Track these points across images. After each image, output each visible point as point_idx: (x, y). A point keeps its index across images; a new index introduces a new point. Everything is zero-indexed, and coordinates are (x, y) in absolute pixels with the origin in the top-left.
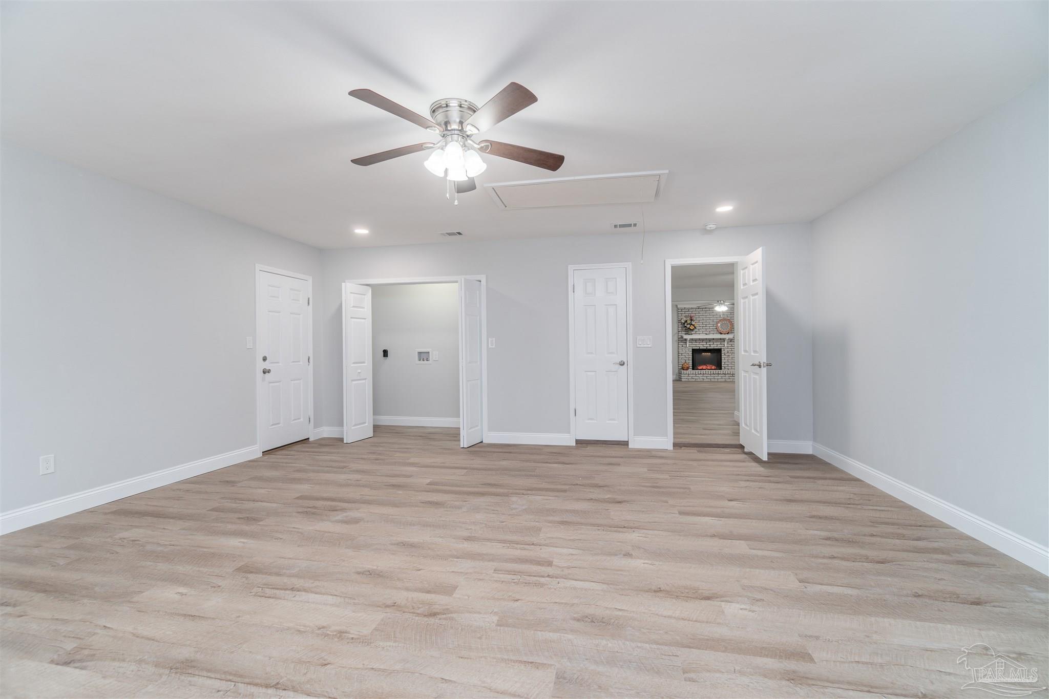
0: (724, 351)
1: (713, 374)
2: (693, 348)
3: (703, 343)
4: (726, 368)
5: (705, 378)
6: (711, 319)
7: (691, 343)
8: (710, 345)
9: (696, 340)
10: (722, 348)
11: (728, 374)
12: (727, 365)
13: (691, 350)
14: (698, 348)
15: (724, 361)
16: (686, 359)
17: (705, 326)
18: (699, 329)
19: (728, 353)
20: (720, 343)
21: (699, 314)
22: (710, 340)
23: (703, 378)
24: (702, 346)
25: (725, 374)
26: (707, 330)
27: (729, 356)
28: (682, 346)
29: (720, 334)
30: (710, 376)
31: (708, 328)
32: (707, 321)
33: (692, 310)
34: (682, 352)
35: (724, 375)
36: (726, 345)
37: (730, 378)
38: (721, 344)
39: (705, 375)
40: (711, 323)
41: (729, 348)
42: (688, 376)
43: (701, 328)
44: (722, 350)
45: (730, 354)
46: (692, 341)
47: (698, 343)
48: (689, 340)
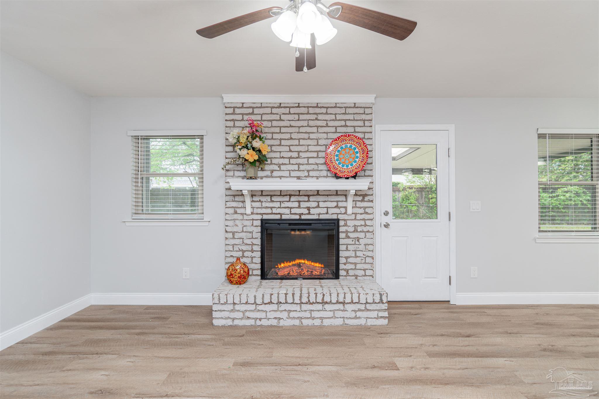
0: (346, 225)
1: (309, 303)
2: (265, 217)
3: (290, 204)
4: (351, 273)
5: (284, 315)
6: (312, 136)
7: (258, 204)
8: (309, 208)
9: (271, 195)
10: (340, 217)
11: (352, 302)
12: (353, 266)
13: (259, 223)
14: (278, 217)
15: (347, 254)
16: (244, 248)
17: (295, 155)
18: (279, 165)
19: (355, 231)
20: (335, 204)
21: (281, 124)
22: (309, 195)
23: (278, 315)
24: (287, 211)
26: (302, 168)
27: (358, 239)
28: (236, 213)
29: (334, 180)
30: (298, 308)
31: (305, 161)
32: (302, 142)
33: (261, 111)
34: (235, 229)
35: (341, 306)
36: (350, 211)
37: (359, 314)
38: (337, 207)
39: (283, 307)
40: (311, 148)
41: (359, 217)
42: (232, 311)
43: (286, 161)
44: (341, 223)
45: (362, 235)
46: (263, 199)
47: (277, 205)
48: (253, 194)
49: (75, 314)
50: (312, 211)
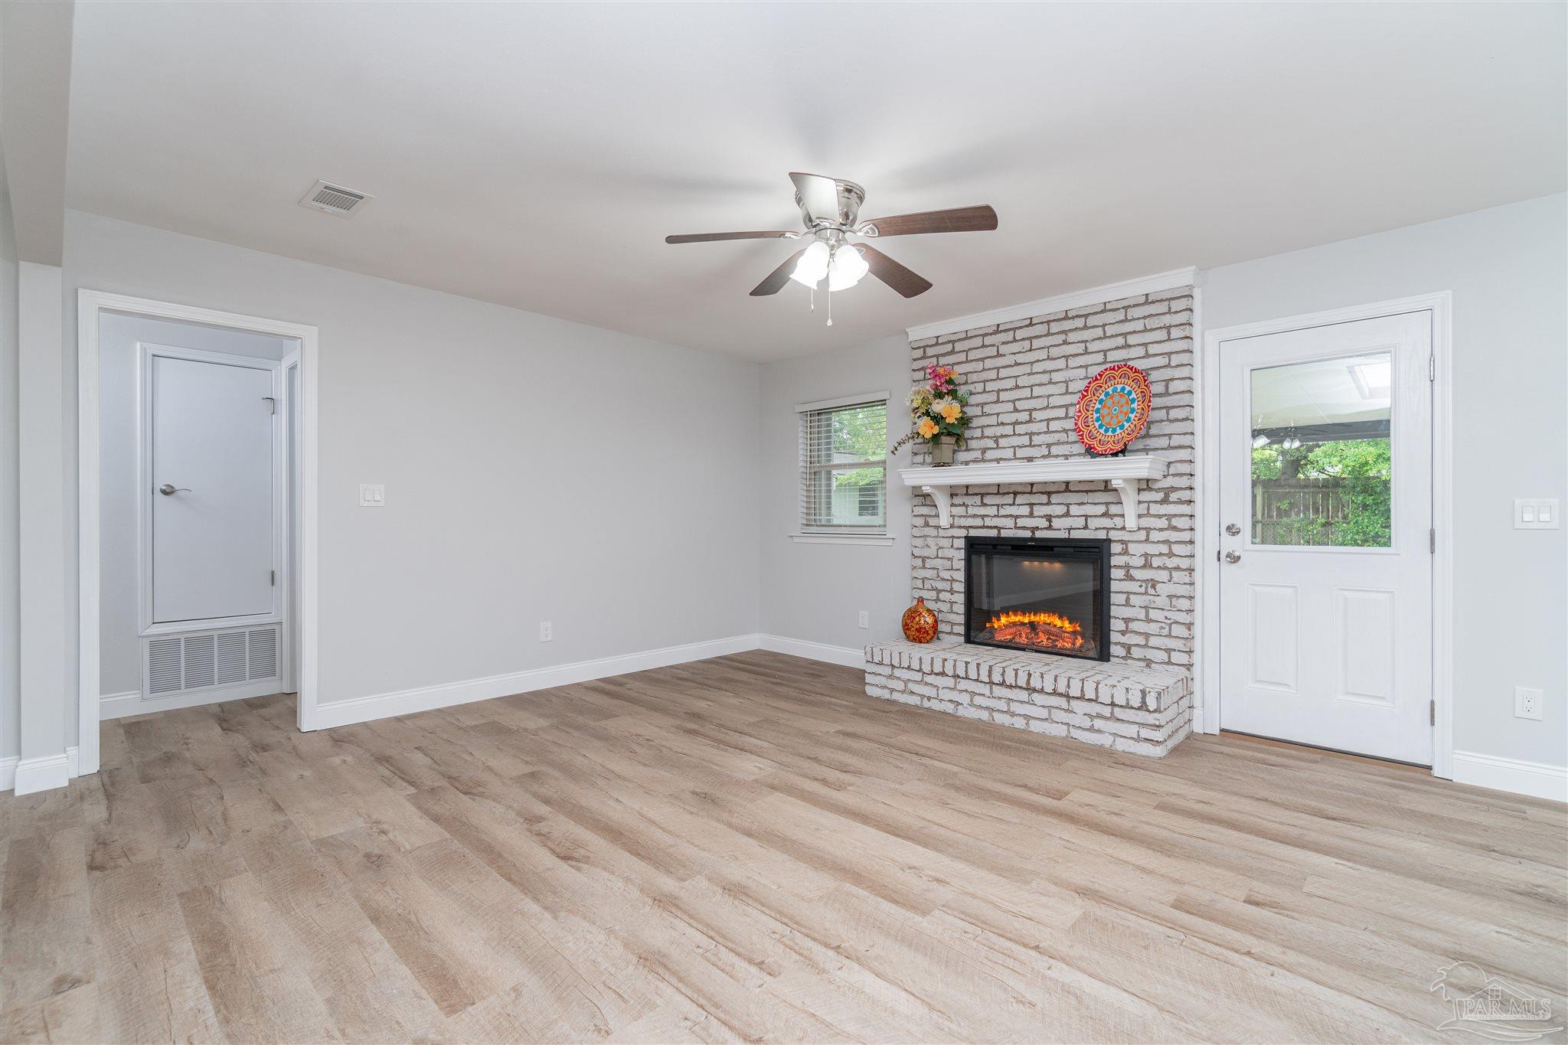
0: (1125, 552)
1: (1002, 684)
2: (973, 533)
3: (1013, 510)
4: (1136, 652)
5: (965, 699)
6: (1056, 377)
7: (960, 510)
8: (1049, 518)
9: (982, 492)
10: (1113, 535)
11: (1082, 698)
12: (1141, 641)
13: (961, 543)
14: (993, 533)
15: (1127, 612)
16: (940, 585)
17: (1024, 417)
18: (996, 439)
19: (1147, 565)
20: (1102, 509)
21: (1000, 362)
22: (1049, 491)
23: (955, 696)
24: (1010, 523)
25: (1067, 696)
26: (1036, 440)
27: (1154, 583)
28: (927, 525)
29: (1088, 459)
30: (985, 689)
31: (1043, 427)
32: (1037, 391)
33: (966, 345)
34: (926, 553)
35: (1062, 702)
36: (1131, 522)
37: (1098, 724)
38: (1105, 515)
39: (963, 685)
40: (1054, 401)
41: (1155, 536)
42: (891, 677)
43: (1009, 430)
44: (1116, 548)
45: (1163, 575)
46: (969, 500)
47: (993, 511)
48: (953, 492)
49: (735, 654)
50: (1056, 523)
